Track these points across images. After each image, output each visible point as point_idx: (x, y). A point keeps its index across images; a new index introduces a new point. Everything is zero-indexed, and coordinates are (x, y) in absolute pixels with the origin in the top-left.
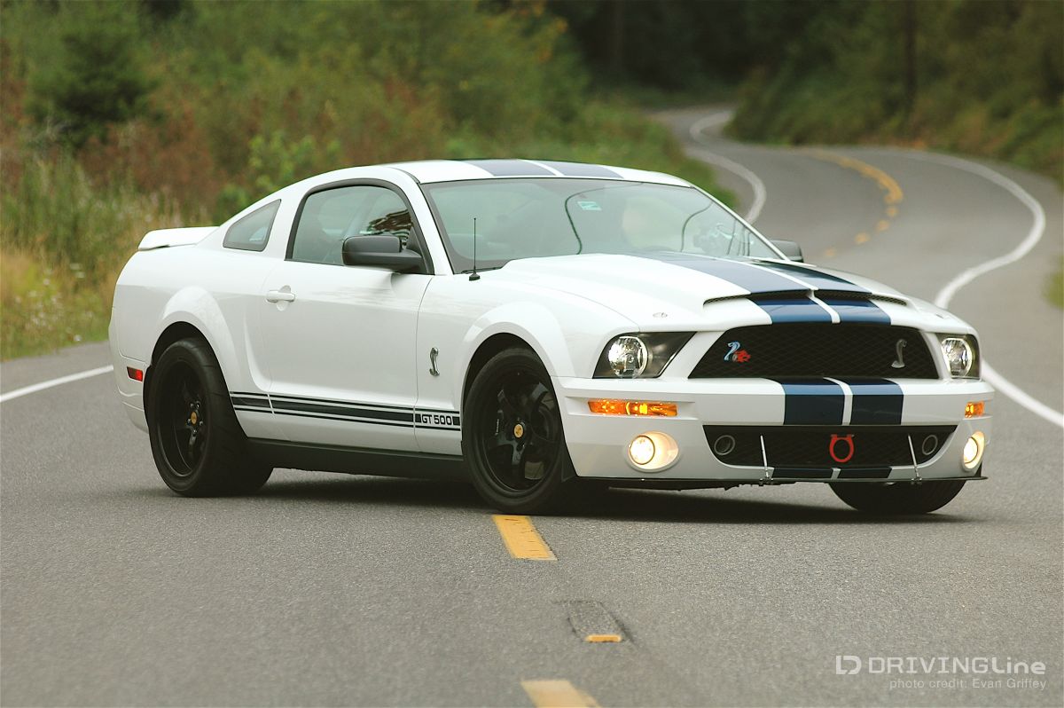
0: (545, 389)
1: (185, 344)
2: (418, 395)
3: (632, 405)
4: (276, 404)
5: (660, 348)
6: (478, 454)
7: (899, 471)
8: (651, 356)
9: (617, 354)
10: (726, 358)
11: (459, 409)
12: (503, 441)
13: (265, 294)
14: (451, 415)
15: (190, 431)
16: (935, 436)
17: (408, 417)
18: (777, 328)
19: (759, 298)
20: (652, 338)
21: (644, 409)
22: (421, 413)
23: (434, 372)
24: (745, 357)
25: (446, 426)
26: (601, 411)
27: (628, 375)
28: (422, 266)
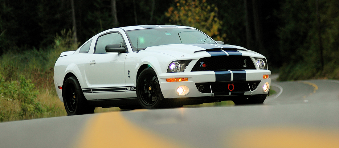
0: (156, 77)
1: (71, 78)
2: (126, 83)
3: (177, 79)
4: (93, 90)
5: (183, 64)
6: (140, 95)
7: (246, 93)
8: (181, 67)
9: (173, 67)
10: (200, 66)
11: (136, 85)
12: (146, 92)
13: (88, 63)
14: (134, 87)
15: (73, 100)
16: (256, 83)
17: (124, 89)
18: (213, 57)
19: (208, 51)
20: (181, 62)
21: (180, 80)
22: (127, 87)
23: (129, 77)
24: (205, 65)
25: (133, 90)
26: (169, 81)
27: (176, 72)
28: (125, 51)
